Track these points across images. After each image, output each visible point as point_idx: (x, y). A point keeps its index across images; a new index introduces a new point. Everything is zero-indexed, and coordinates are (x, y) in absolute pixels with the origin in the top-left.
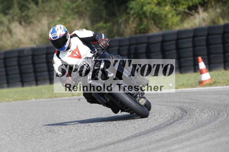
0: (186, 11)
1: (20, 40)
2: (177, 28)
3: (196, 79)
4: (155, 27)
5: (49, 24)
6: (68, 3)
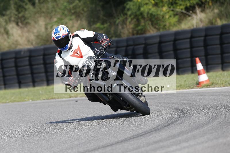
0: (184, 11)
1: (17, 41)
2: (175, 29)
3: (194, 80)
4: (152, 28)
5: (46, 25)
6: (65, 4)
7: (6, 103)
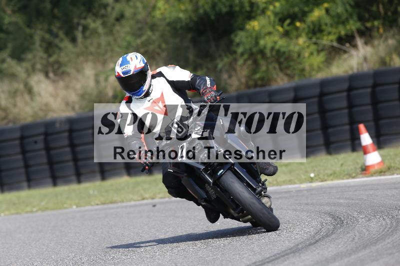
0: (335, 44)
1: (47, 105)
2: (321, 76)
3: (358, 163)
4: (281, 75)
5: (97, 76)
6: (129, 38)
7: (32, 212)
